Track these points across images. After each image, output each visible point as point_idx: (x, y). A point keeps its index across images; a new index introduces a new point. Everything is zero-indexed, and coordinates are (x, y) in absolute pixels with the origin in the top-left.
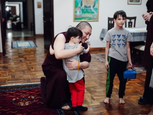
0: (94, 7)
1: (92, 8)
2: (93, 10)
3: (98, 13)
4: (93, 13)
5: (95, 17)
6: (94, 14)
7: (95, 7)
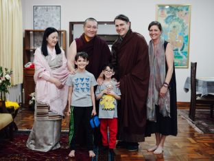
0: (182, 50)
1: (179, 52)
2: (181, 54)
3: (188, 57)
4: (181, 57)
5: (184, 63)
6: (182, 59)
7: (184, 50)
